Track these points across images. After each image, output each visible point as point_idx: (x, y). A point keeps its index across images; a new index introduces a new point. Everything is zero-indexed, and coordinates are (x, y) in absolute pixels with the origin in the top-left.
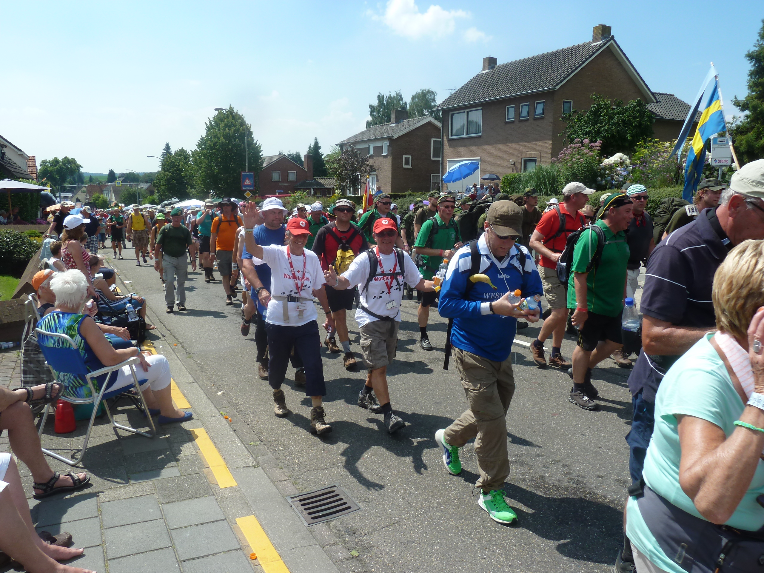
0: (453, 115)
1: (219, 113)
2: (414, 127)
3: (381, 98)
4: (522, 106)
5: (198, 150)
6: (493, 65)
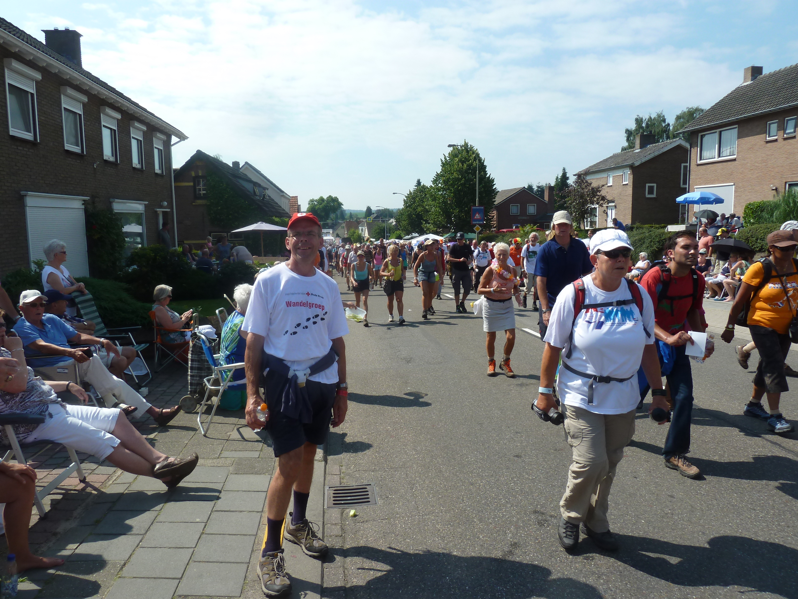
0: (702, 137)
1: (454, 149)
2: (661, 152)
3: (639, 121)
4: (788, 120)
5: (433, 186)
6: (756, 75)
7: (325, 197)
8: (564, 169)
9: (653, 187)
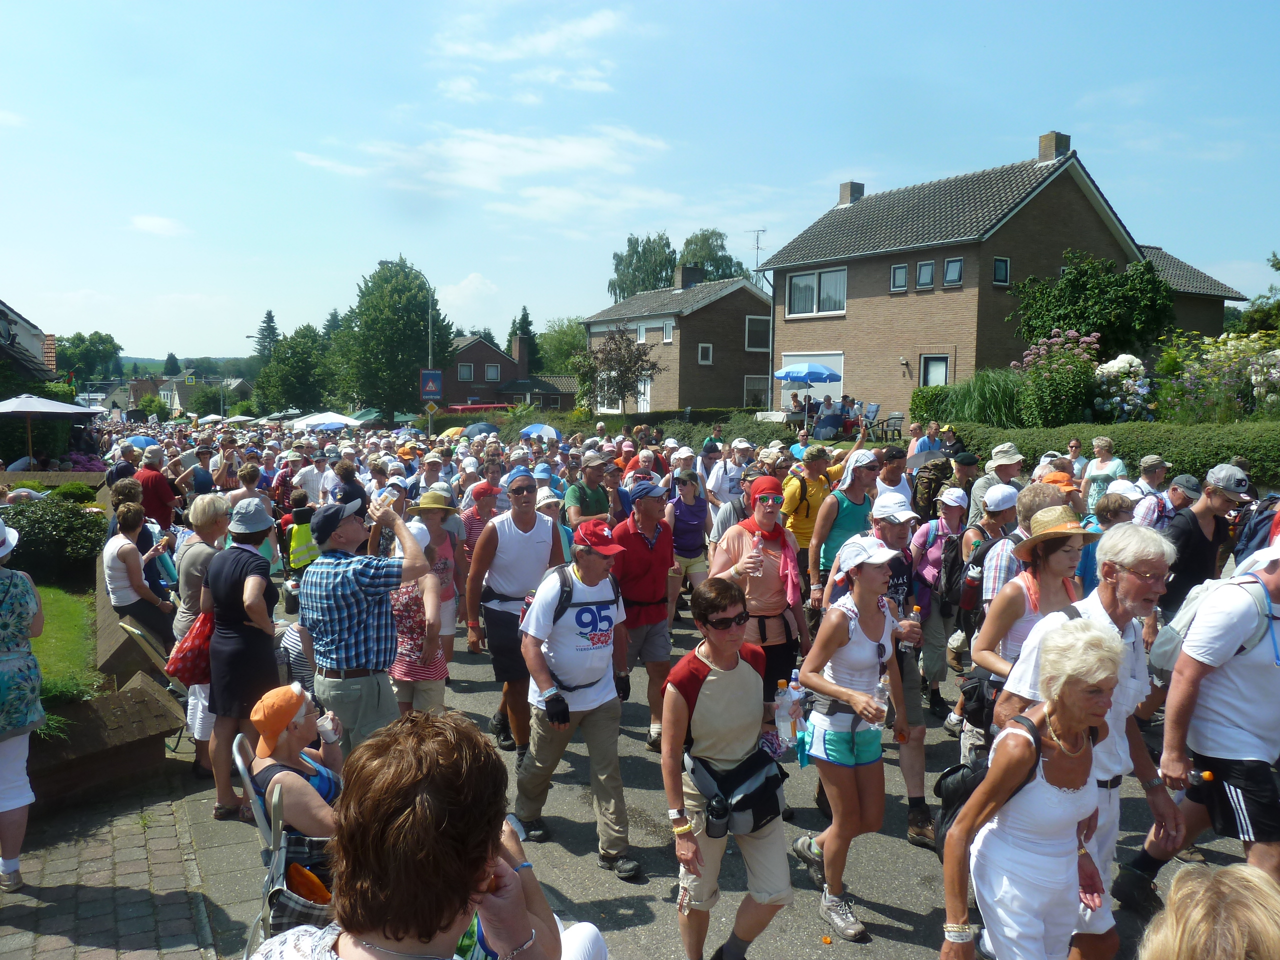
0: (791, 278)
1: (382, 268)
2: (718, 297)
3: (633, 243)
4: (922, 265)
6: (856, 195)
7: (86, 334)
8: (524, 309)
9: (708, 348)
